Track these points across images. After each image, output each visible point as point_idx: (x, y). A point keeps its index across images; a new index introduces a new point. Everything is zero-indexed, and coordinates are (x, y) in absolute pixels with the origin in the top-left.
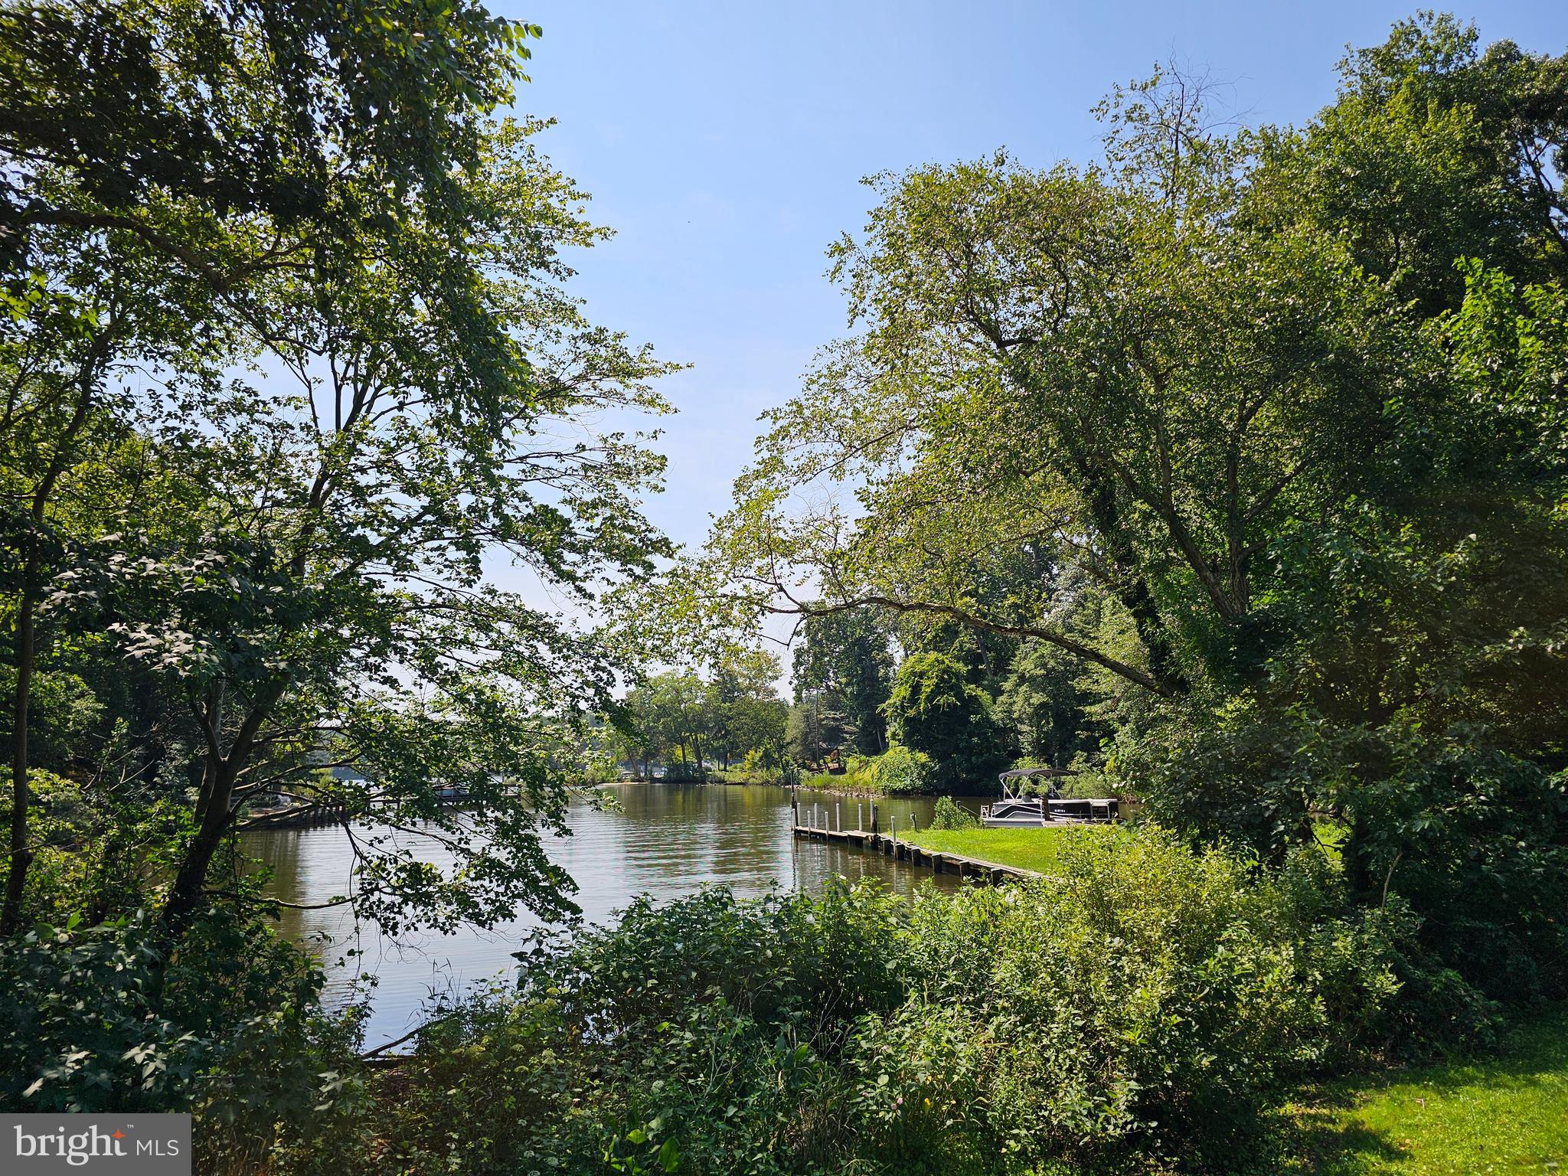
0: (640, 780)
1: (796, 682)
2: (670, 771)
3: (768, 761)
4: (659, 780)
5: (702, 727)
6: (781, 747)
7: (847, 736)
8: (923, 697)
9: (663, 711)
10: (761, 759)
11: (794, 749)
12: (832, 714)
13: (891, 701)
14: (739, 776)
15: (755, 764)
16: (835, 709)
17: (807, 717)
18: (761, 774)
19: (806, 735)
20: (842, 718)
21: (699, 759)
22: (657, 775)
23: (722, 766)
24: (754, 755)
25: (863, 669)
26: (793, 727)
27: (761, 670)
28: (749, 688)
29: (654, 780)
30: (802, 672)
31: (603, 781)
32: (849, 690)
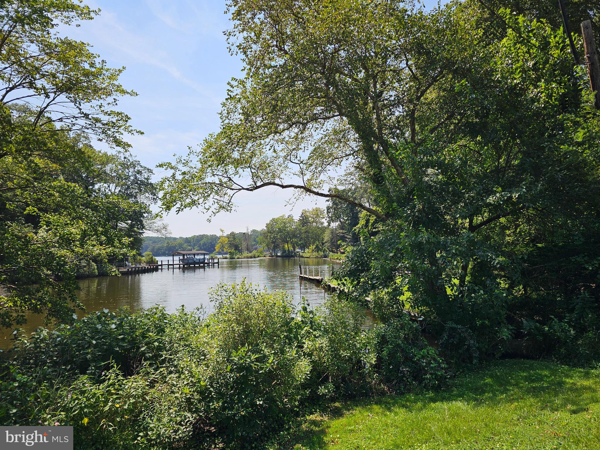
0: (272, 256)
1: (328, 219)
2: (283, 253)
3: (318, 249)
4: (279, 256)
5: (295, 236)
6: (323, 244)
7: (347, 240)
8: (370, 224)
9: (280, 231)
10: (315, 248)
11: (327, 244)
12: (341, 231)
13: (358, 226)
14: (308, 255)
15: (313, 250)
16: (343, 229)
17: (332, 232)
18: (315, 254)
19: (332, 239)
20: (346, 233)
21: (294, 248)
22: (279, 254)
23: (303, 251)
24: (313, 247)
25: (352, 214)
26: (327, 236)
27: (318, 215)
28: (313, 222)
29: (277, 256)
30: (330, 215)
31: (258, 257)
32: (347, 222)
